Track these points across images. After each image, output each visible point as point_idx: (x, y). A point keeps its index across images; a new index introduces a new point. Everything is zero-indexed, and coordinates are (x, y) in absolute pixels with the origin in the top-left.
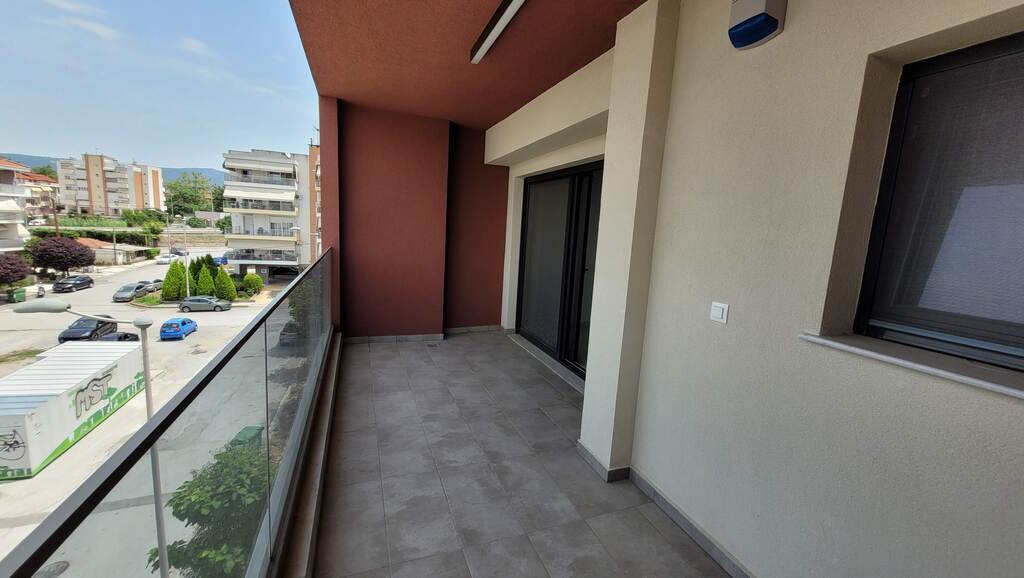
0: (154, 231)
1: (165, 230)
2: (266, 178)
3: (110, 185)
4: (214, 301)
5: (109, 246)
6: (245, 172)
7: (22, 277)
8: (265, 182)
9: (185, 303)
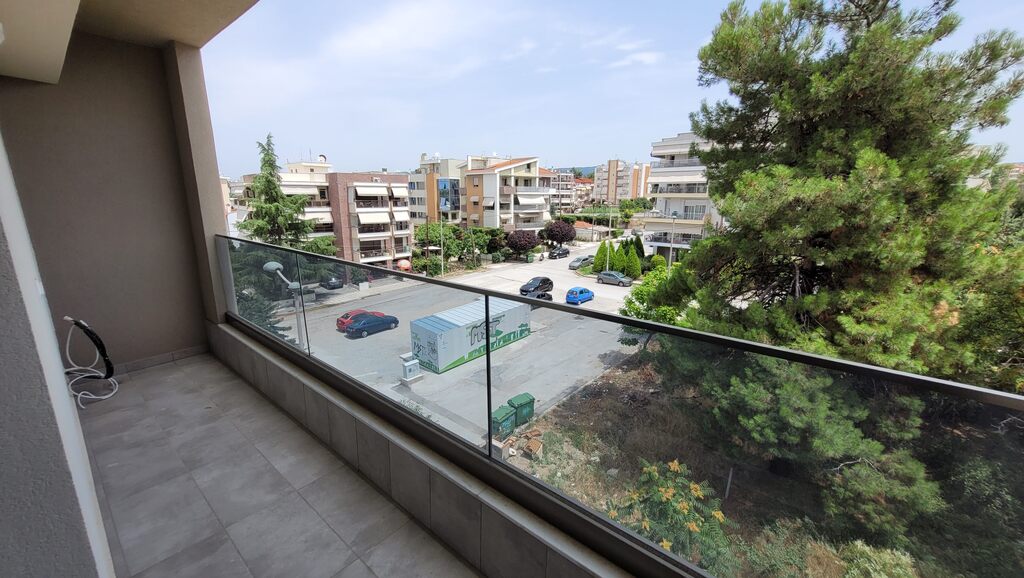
0: (627, 216)
1: (635, 215)
2: (686, 161)
3: (620, 182)
4: (620, 277)
5: (591, 227)
6: (673, 158)
7: (533, 247)
8: (686, 165)
9: (601, 276)
